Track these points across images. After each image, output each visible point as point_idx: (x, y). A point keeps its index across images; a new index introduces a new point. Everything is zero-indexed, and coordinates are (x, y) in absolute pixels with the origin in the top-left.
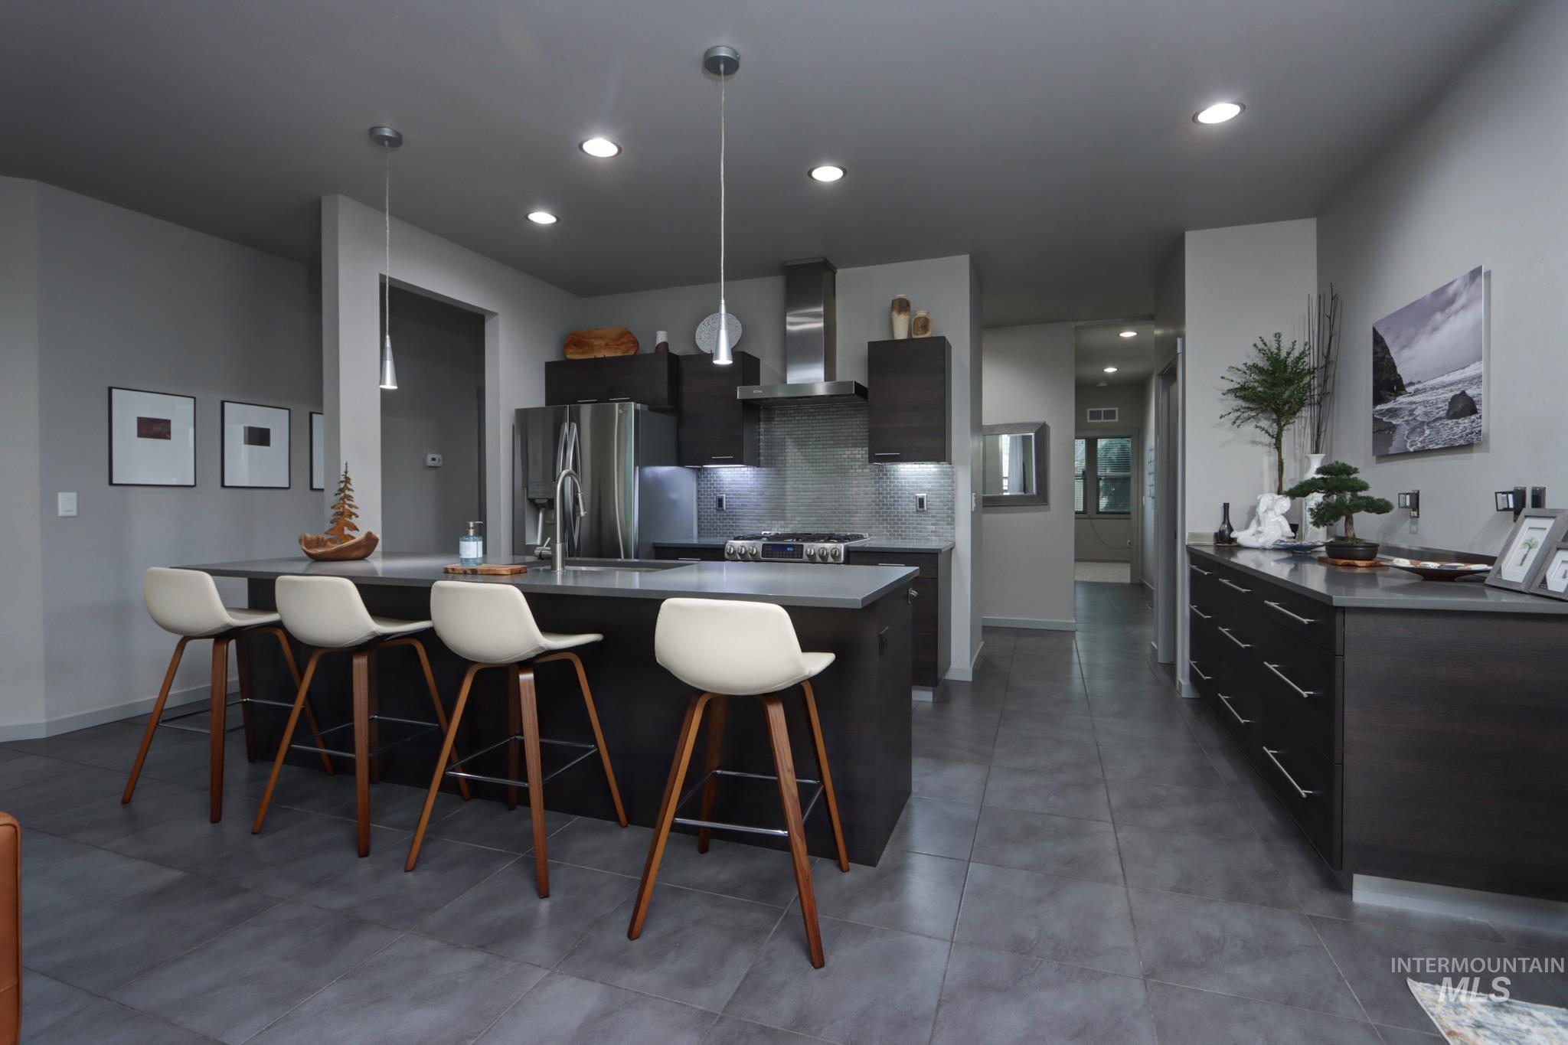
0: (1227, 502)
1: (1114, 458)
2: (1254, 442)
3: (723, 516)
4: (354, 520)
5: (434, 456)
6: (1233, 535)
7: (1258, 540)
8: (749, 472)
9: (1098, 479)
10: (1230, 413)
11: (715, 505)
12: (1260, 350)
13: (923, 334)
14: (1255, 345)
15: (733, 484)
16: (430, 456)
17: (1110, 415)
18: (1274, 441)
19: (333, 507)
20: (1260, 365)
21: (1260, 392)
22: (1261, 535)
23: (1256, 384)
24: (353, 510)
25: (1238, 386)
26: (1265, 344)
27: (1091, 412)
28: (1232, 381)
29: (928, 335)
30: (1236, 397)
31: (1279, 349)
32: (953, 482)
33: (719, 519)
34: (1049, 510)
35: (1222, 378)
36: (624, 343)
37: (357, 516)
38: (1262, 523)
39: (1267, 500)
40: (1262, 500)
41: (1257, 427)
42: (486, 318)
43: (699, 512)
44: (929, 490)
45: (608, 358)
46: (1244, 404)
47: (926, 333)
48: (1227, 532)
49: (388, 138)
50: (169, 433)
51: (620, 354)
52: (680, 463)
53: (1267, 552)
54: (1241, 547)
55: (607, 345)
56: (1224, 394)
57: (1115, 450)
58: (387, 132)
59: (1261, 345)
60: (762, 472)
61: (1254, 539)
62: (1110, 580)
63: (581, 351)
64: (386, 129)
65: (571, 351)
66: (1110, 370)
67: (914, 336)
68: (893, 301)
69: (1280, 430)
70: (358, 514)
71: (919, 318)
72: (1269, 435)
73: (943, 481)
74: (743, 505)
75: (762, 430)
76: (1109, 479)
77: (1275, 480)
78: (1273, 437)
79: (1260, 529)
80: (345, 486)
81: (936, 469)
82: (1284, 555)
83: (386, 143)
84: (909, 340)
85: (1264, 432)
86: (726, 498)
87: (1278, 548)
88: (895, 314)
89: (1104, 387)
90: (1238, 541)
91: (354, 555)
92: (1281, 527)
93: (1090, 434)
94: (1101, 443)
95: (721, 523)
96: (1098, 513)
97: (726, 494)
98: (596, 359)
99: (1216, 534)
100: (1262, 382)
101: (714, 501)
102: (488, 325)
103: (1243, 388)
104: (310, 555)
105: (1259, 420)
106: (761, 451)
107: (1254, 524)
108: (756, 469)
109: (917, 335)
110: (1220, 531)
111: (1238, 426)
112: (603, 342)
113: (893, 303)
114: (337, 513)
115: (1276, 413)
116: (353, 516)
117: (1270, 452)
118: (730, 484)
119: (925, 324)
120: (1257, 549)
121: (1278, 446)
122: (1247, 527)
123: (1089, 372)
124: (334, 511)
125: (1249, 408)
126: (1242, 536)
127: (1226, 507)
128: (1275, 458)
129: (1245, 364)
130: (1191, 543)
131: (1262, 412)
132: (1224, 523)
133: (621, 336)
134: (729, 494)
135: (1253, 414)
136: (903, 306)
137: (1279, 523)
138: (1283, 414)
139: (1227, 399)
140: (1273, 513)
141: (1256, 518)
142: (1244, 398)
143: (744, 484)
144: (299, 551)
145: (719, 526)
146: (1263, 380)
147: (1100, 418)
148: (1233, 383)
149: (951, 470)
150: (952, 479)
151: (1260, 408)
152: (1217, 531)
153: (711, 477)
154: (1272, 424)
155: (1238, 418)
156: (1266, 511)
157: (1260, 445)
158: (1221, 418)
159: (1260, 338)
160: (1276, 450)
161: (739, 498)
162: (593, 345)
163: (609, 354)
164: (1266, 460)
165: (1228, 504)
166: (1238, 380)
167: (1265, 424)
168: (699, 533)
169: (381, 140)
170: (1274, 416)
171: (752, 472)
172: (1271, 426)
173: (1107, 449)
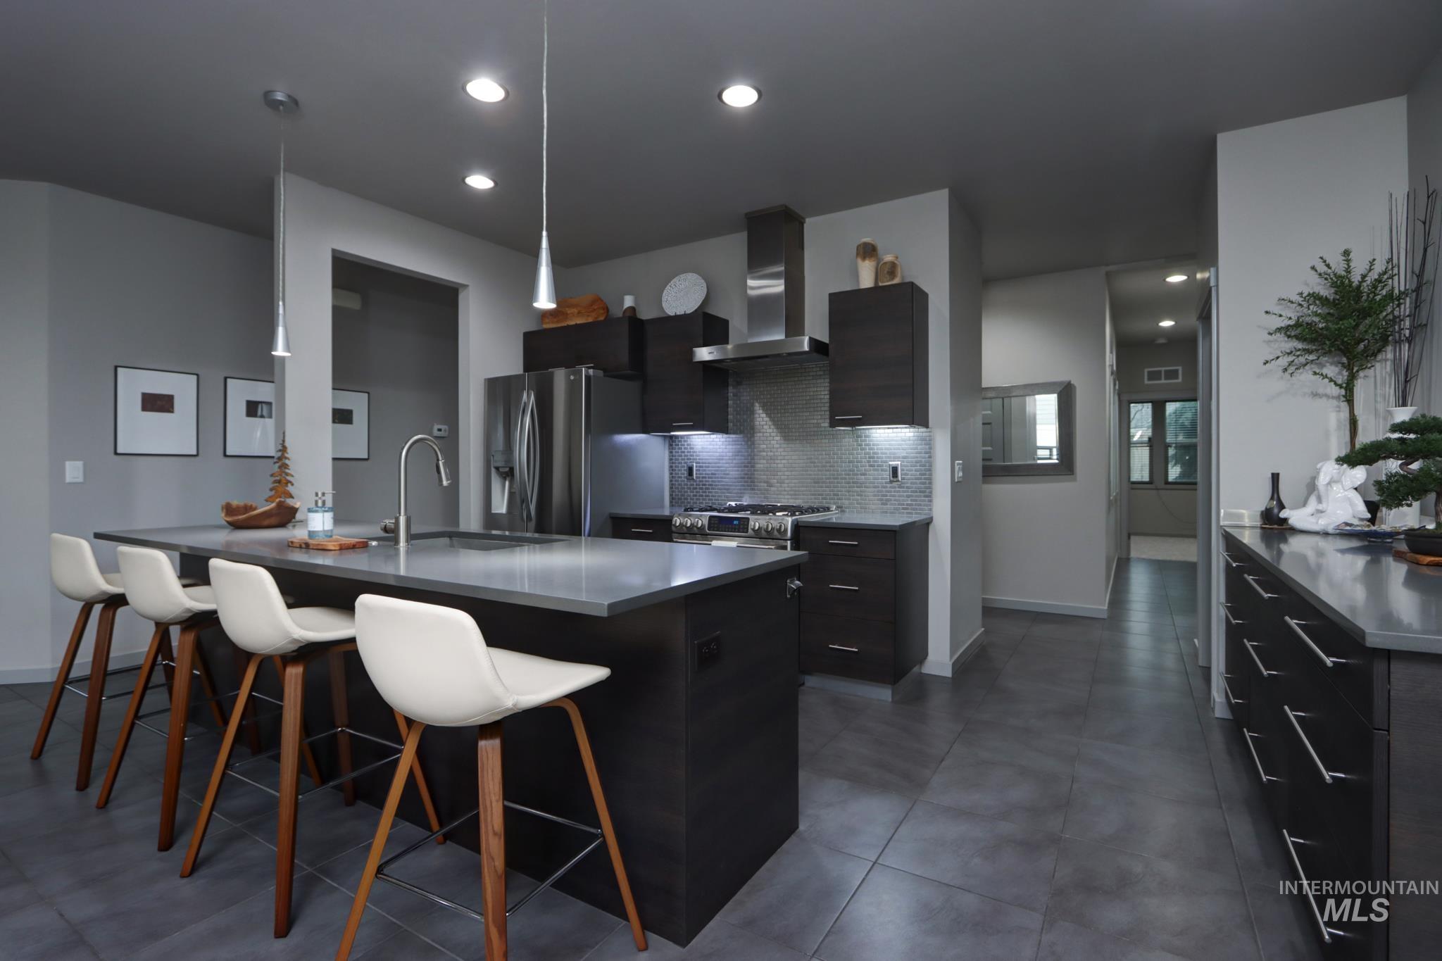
0: (1275, 472)
1: (1187, 423)
2: (1315, 395)
3: (693, 485)
4: (290, 488)
5: (440, 427)
6: (1283, 514)
7: (1317, 523)
8: (718, 440)
9: (1167, 446)
10: (1278, 358)
11: (686, 474)
12: (1320, 274)
13: (890, 281)
14: (1313, 268)
15: (702, 452)
16: (436, 427)
17: (1172, 374)
18: (1343, 392)
19: (272, 475)
20: (1321, 294)
21: (1322, 329)
22: (1323, 514)
23: (1316, 319)
24: (289, 478)
25: (1292, 322)
26: (1328, 266)
27: (1149, 372)
28: (1281, 316)
29: (896, 281)
30: (1289, 337)
31: (1348, 271)
32: (930, 448)
33: (690, 488)
34: (1075, 480)
35: (1267, 312)
36: (595, 310)
37: (292, 485)
38: (1324, 500)
39: (1329, 469)
40: (1324, 469)
41: (1315, 373)
42: (460, 291)
43: (671, 481)
44: (904, 457)
45: (579, 324)
46: (1300, 346)
47: (893, 279)
48: (1276, 511)
49: (281, 102)
50: (172, 406)
51: (590, 320)
52: (645, 430)
53: (1330, 538)
54: (1294, 531)
55: (579, 313)
56: (1270, 334)
57: (1189, 415)
58: (280, 96)
59: (1322, 268)
60: (731, 439)
61: (1313, 520)
62: (1174, 558)
63: (555, 320)
64: (278, 93)
65: (547, 321)
66: (1167, 323)
67: (880, 284)
68: (858, 247)
69: (1352, 378)
70: (294, 482)
71: (886, 263)
72: (1336, 384)
73: (919, 447)
74: (712, 474)
75: (731, 395)
76: (1181, 447)
77: (1346, 443)
78: (1341, 387)
79: (1320, 507)
80: (283, 454)
81: (912, 434)
82: (1355, 543)
83: (281, 108)
84: (876, 289)
85: (1326, 380)
86: (696, 467)
87: (1346, 533)
88: (859, 261)
89: (1163, 345)
90: (1290, 522)
91: (266, 522)
92: (1352, 504)
93: (1155, 397)
94: (1171, 408)
95: (691, 492)
96: (1167, 483)
97: (697, 463)
98: (568, 326)
99: (1262, 512)
100: (1323, 317)
101: (684, 470)
102: (461, 297)
103: (1298, 325)
104: (230, 523)
105: (1322, 366)
106: (730, 417)
107: (1313, 500)
108: (725, 436)
109: (883, 282)
110: (1266, 508)
111: (1291, 374)
112: (575, 311)
113: (857, 249)
114: (275, 480)
115: (1345, 355)
116: (289, 485)
117: (1339, 407)
118: (699, 452)
119: (892, 269)
120: (1316, 533)
121: (1349, 399)
122: (1304, 504)
123: (1139, 326)
124: (273, 479)
125: (1309, 352)
126: (1296, 517)
127: (1275, 478)
128: (1345, 414)
129: (1301, 294)
130: (1226, 523)
131: (1324, 354)
132: (1272, 498)
133: (593, 302)
134: (699, 463)
135: (1311, 357)
136: (868, 251)
137: (1349, 500)
138: (1355, 357)
139: (1276, 341)
140: (1340, 486)
141: (1316, 492)
142: (1297, 337)
143: (714, 452)
144: (221, 518)
145: (689, 496)
146: (1329, 314)
147: (1160, 379)
148: (1282, 318)
149: (927, 434)
150: (930, 444)
151: (1323, 349)
152: (1263, 509)
153: (682, 445)
154: (1341, 371)
155: (1291, 363)
156: (1329, 484)
157: (1324, 399)
158: (1265, 364)
159: (1321, 258)
160: (1346, 403)
161: (708, 467)
162: (567, 314)
163: (579, 321)
164: (1335, 417)
165: (1278, 474)
166: (1290, 315)
167: (1331, 370)
168: (671, 502)
169: (274, 105)
170: (1345, 360)
171: (723, 440)
172: (1340, 373)
173: (1178, 414)
